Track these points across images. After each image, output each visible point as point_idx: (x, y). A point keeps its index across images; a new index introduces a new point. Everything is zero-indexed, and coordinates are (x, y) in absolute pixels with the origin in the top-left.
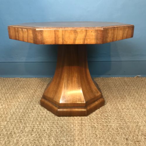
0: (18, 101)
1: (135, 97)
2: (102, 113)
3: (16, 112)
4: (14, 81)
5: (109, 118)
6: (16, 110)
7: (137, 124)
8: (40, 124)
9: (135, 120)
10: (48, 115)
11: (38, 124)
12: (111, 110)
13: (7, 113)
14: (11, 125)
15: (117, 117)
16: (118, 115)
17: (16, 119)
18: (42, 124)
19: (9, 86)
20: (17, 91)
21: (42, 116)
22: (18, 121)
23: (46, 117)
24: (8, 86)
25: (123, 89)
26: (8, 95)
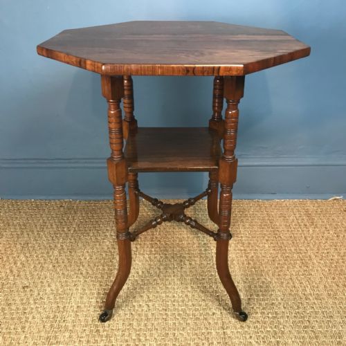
0: (81, 274)
1: (332, 259)
2: (264, 309)
3: (83, 306)
4: (62, 209)
5: (280, 323)
6: (81, 298)
7: (338, 340)
8: (140, 340)
9: (334, 329)
10: (153, 314)
11: (134, 340)
12: (282, 299)
13: (65, 307)
14: (80, 341)
15: (297, 320)
16: (298, 312)
17: (86, 326)
18: (142, 338)
19: (54, 226)
20: (73, 241)
21: (139, 315)
22: (91, 331)
23: (148, 319)
24: (52, 225)
25: (305, 238)
26: (56, 252)
